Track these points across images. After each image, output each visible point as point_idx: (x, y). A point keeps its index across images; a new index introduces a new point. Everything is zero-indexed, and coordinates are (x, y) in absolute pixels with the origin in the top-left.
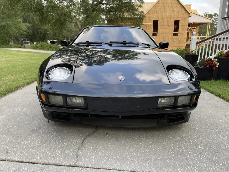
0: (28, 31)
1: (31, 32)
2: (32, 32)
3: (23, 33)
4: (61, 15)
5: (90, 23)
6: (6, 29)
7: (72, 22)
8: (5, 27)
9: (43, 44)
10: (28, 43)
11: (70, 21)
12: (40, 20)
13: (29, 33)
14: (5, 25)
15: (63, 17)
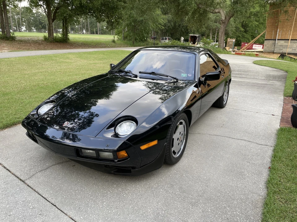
0: (169, 24)
1: (171, 25)
2: (173, 25)
3: (161, 28)
4: (200, 4)
5: (237, 11)
6: (143, 24)
7: (214, 12)
8: (142, 23)
9: (175, 42)
10: (166, 39)
11: (212, 11)
12: (175, 13)
13: (169, 27)
14: (142, 20)
15: (203, 7)
